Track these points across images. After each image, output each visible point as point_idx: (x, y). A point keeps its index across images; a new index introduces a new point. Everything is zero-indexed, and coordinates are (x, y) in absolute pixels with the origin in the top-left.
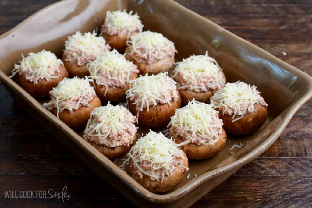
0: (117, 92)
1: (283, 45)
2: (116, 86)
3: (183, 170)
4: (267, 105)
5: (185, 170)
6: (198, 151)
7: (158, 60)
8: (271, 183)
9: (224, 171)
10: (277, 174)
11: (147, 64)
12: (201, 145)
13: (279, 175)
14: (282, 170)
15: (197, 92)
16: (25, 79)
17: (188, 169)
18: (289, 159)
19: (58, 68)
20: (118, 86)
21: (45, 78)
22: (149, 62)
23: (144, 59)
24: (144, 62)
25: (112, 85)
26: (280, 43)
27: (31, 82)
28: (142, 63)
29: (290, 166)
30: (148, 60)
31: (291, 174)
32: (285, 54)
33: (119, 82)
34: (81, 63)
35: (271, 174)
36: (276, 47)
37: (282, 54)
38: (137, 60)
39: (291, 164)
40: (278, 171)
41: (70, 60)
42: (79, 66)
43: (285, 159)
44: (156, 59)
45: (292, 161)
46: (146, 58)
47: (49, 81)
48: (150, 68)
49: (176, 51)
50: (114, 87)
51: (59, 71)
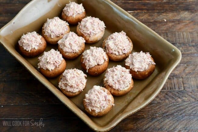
0: (74, 55)
1: (164, 14)
2: (73, 52)
3: (112, 106)
4: (155, 64)
5: (113, 106)
6: (119, 93)
7: (96, 34)
8: (156, 106)
9: (133, 113)
10: (159, 101)
11: (90, 36)
12: (121, 91)
13: (161, 102)
14: (162, 98)
15: (117, 55)
16: (23, 48)
17: (114, 105)
18: (166, 91)
19: (41, 41)
20: (75, 52)
21: (34, 48)
22: (91, 36)
23: (88, 34)
24: (88, 36)
25: (71, 52)
26: (163, 13)
27: (27, 51)
28: (87, 36)
29: (166, 96)
30: (90, 34)
31: (167, 101)
32: (165, 21)
33: (75, 50)
34: (53, 37)
35: (156, 101)
36: (161, 16)
37: (164, 21)
38: (84, 34)
39: (167, 94)
40: (160, 99)
41: (47, 34)
42: (52, 38)
43: (164, 91)
44: (94, 34)
45: (168, 92)
46: (89, 33)
47: (37, 50)
48: (91, 39)
49: (105, 27)
50: (72, 53)
51: (41, 43)
